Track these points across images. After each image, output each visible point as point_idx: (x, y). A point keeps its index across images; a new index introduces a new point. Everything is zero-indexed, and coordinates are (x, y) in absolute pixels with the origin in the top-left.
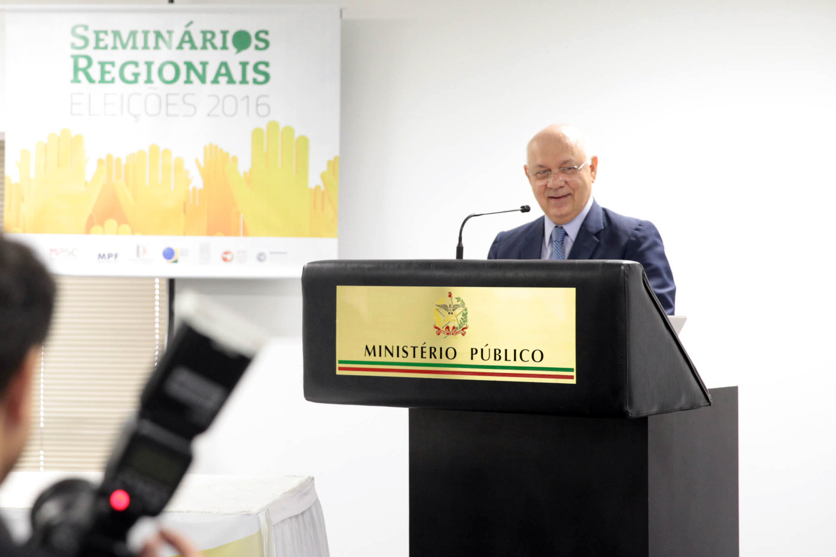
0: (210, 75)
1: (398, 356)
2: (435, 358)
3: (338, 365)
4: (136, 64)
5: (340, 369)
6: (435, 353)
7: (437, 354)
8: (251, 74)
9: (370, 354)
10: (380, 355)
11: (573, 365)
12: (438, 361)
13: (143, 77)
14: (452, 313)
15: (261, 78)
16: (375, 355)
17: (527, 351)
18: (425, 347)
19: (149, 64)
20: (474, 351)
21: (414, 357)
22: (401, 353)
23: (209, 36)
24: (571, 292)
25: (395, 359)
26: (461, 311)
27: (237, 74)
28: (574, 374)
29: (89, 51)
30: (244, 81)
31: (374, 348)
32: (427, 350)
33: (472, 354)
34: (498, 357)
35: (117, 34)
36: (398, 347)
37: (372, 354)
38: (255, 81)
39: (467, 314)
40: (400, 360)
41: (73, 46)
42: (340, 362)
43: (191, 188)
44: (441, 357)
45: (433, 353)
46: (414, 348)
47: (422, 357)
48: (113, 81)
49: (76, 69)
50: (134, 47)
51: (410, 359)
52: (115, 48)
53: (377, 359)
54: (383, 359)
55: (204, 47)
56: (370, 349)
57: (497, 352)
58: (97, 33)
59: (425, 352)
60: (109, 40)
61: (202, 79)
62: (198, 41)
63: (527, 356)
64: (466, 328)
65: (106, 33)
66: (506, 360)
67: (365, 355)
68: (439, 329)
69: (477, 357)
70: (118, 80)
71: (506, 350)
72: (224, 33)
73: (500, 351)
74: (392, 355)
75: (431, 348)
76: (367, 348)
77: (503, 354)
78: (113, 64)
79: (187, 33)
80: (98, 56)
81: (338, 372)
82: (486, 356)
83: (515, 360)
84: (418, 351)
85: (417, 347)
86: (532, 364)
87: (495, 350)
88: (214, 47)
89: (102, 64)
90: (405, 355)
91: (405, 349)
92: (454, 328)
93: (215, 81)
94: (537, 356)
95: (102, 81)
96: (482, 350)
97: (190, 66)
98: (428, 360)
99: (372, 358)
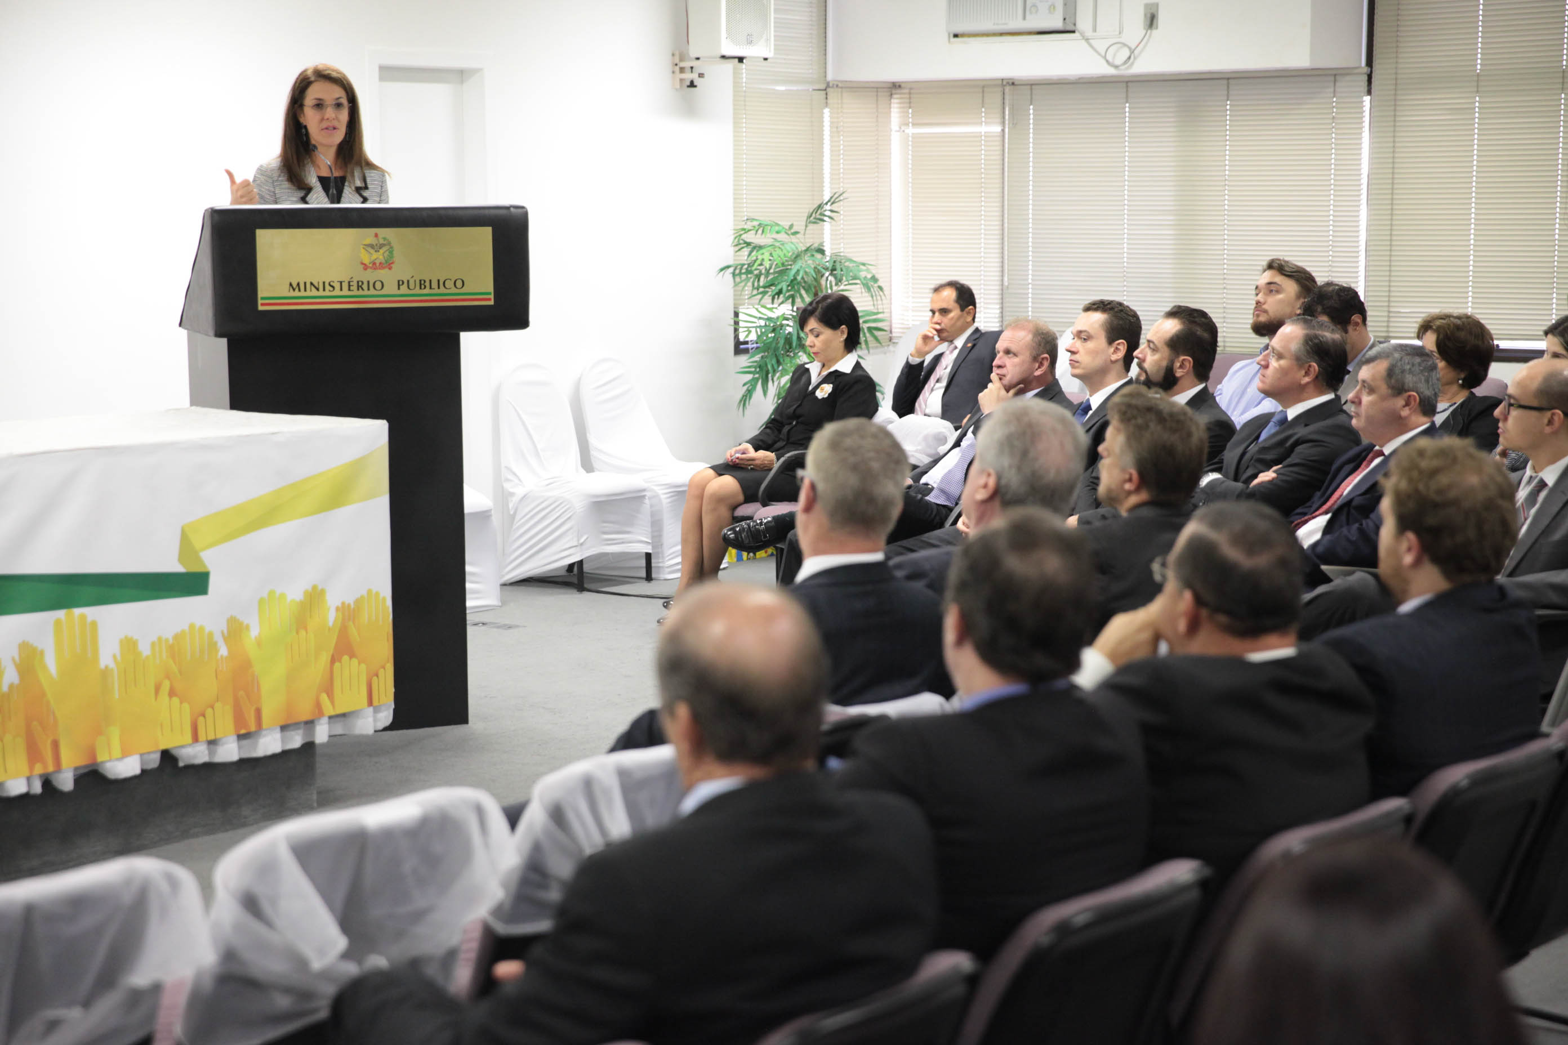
1: (324, 290)
2: (363, 289)
3: (260, 302)
5: (262, 304)
6: (363, 286)
7: (365, 286)
9: (294, 290)
10: (305, 290)
11: (491, 289)
12: (366, 292)
14: (379, 251)
16: (299, 290)
17: (449, 280)
18: (352, 281)
20: (401, 283)
21: (341, 290)
22: (327, 287)
24: (490, 229)
25: (321, 293)
26: (387, 249)
28: (492, 297)
31: (298, 284)
32: (354, 284)
33: (399, 285)
34: (423, 287)
36: (324, 283)
37: (297, 289)
39: (393, 251)
40: (327, 293)
42: (262, 298)
44: (369, 289)
45: (361, 287)
46: (341, 282)
47: (349, 290)
51: (337, 292)
53: (302, 293)
54: (308, 293)
56: (295, 285)
57: (423, 282)
59: (352, 286)
63: (449, 284)
64: (392, 263)
66: (431, 288)
67: (289, 291)
68: (365, 264)
69: (404, 289)
71: (430, 281)
73: (425, 281)
74: (318, 289)
75: (358, 282)
76: (291, 285)
77: (427, 284)
81: (261, 308)
82: (412, 286)
83: (439, 288)
84: (345, 286)
85: (344, 282)
86: (454, 290)
87: (420, 281)
90: (331, 289)
91: (332, 284)
92: (380, 263)
94: (459, 284)
96: (408, 281)
98: (355, 292)
99: (297, 293)
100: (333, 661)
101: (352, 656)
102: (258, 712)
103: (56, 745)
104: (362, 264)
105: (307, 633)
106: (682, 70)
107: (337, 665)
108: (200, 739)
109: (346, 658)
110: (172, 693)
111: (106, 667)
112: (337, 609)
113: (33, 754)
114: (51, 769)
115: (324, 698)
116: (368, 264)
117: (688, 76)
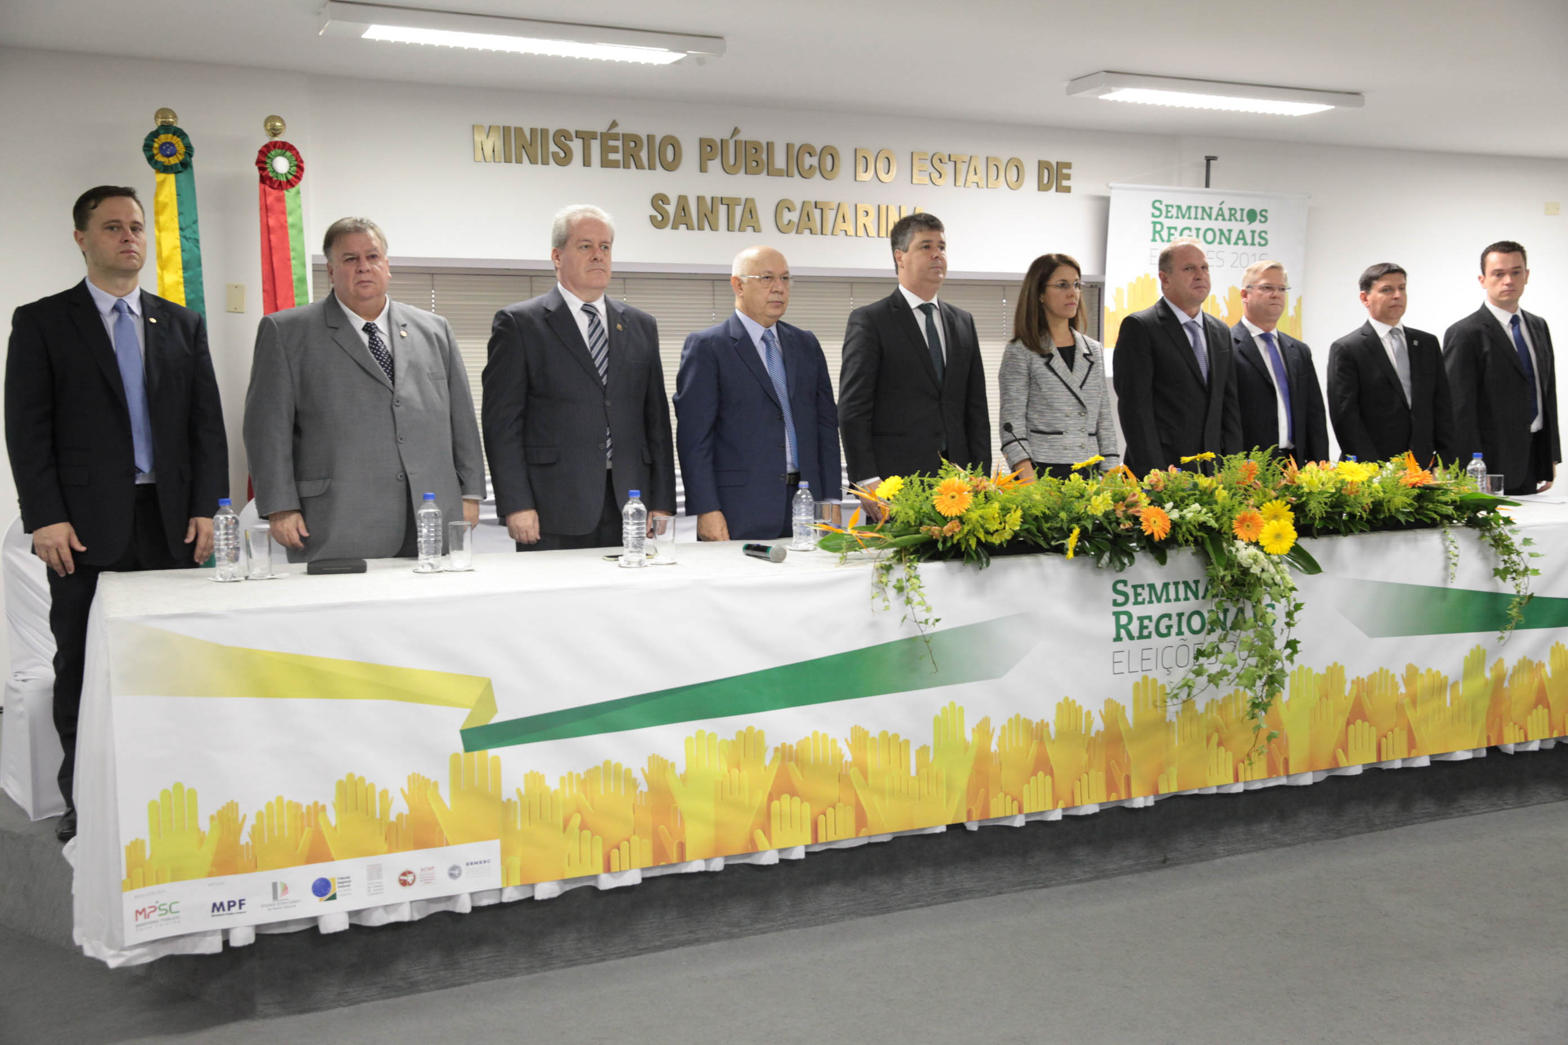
0: (1233, 239)
4: (1190, 229)
8: (1257, 240)
15: (1263, 242)
19: (1198, 230)
23: (1233, 212)
27: (1249, 239)
29: (1162, 219)
30: (1253, 244)
35: (1179, 207)
38: (1260, 244)
41: (1153, 215)
49: (1155, 232)
50: (1189, 218)
52: (1177, 217)
55: (1230, 220)
58: (1167, 206)
60: (1174, 211)
61: (1228, 241)
62: (1227, 216)
65: (1172, 206)
72: (1242, 210)
78: (1175, 228)
79: (1221, 209)
80: (1168, 223)
88: (1236, 220)
89: (1169, 228)
93: (1236, 243)
97: (1221, 231)
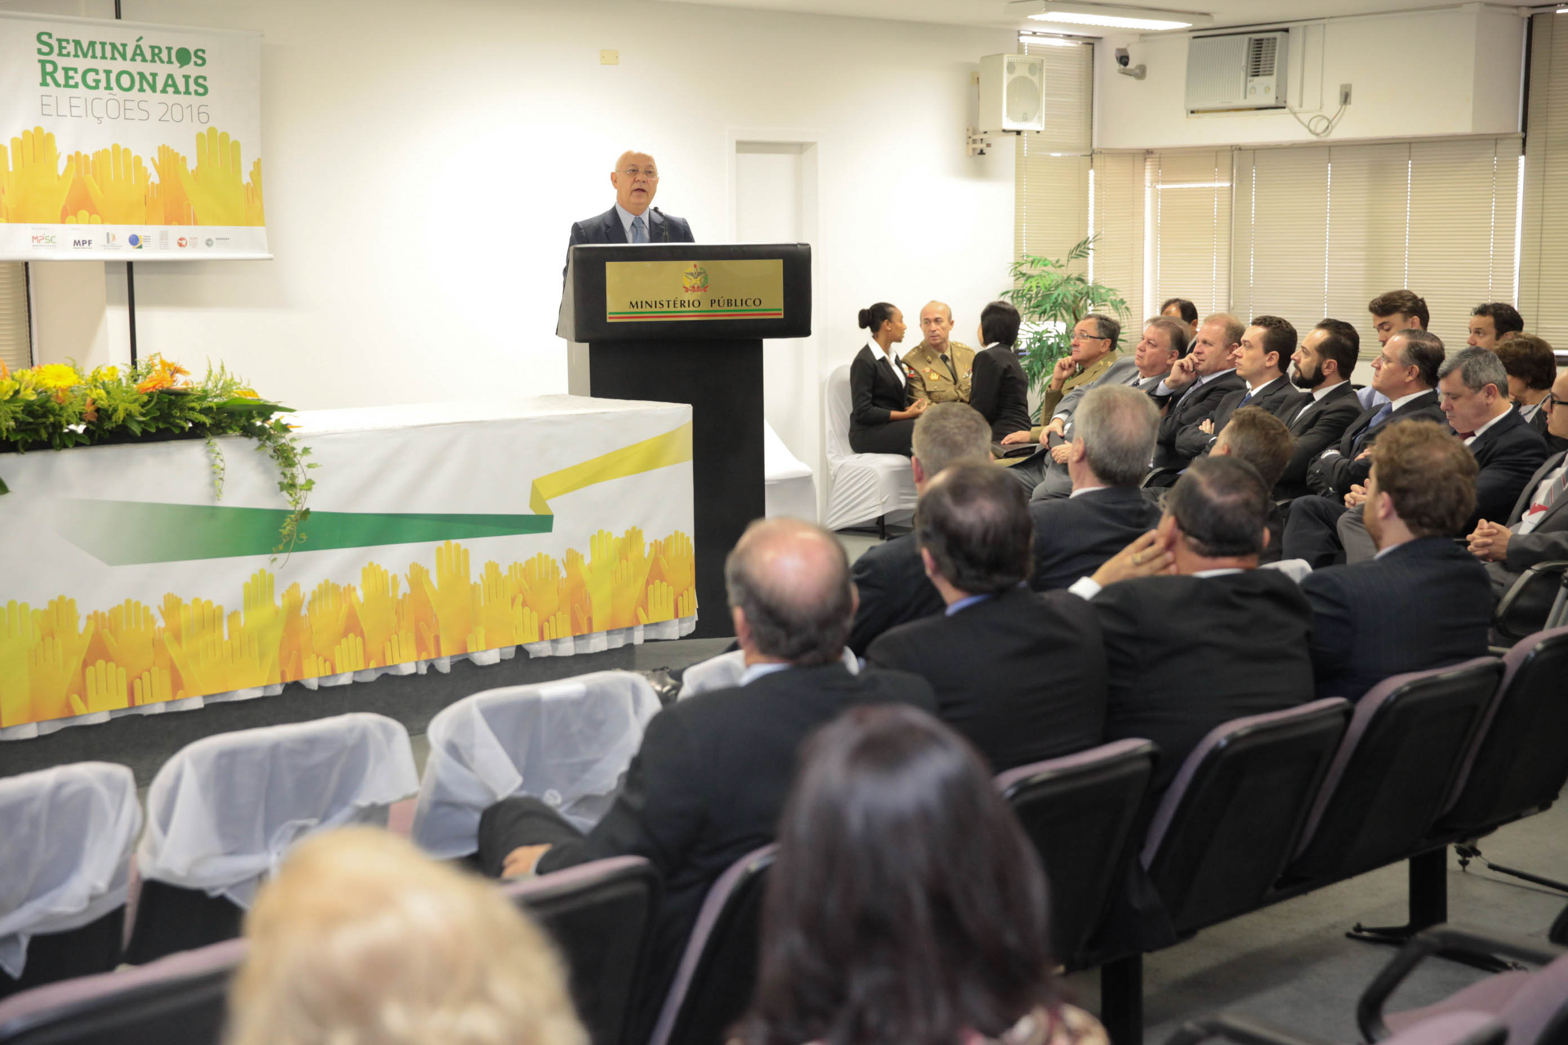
0: (160, 85)
1: (656, 307)
2: (685, 306)
3: (608, 316)
4: (96, 72)
5: (610, 318)
7: (686, 304)
8: (192, 87)
9: (633, 307)
10: (642, 308)
11: (781, 306)
12: (687, 309)
13: (103, 84)
14: (697, 277)
15: (201, 90)
16: (637, 307)
17: (750, 300)
18: (677, 301)
19: (108, 73)
20: (713, 302)
21: (668, 307)
22: (658, 305)
23: (156, 51)
24: (781, 261)
25: (653, 309)
26: (703, 276)
27: (181, 86)
28: (782, 312)
29: (53, 57)
30: (187, 92)
31: (637, 303)
32: (679, 303)
33: (712, 304)
35: (77, 43)
36: (656, 302)
37: (636, 307)
38: (196, 93)
39: (708, 277)
40: (658, 309)
41: (40, 51)
42: (610, 313)
43: (149, 183)
44: (689, 306)
45: (683, 304)
46: (668, 301)
47: (674, 307)
48: (76, 86)
49: (44, 73)
50: (94, 57)
51: (665, 308)
52: (76, 55)
53: (640, 310)
54: (644, 310)
55: (153, 61)
56: (634, 304)
58: (60, 41)
59: (677, 304)
60: (71, 48)
61: (153, 88)
62: (148, 56)
63: (750, 303)
64: (707, 287)
65: (68, 41)
66: (736, 306)
67: (630, 308)
68: (686, 288)
69: (715, 305)
70: (81, 85)
71: (736, 300)
72: (169, 49)
73: (731, 301)
74: (651, 307)
75: (681, 301)
76: (631, 303)
77: (733, 302)
78: (75, 70)
79: (138, 47)
80: (62, 62)
81: (609, 321)
82: (721, 304)
83: (742, 306)
84: (671, 304)
85: (671, 301)
86: (753, 307)
87: (728, 300)
88: (162, 61)
89: (66, 70)
90: (661, 306)
91: (661, 302)
92: (698, 287)
93: (164, 91)
94: (757, 302)
95: (67, 85)
96: (719, 301)
97: (142, 75)
98: (679, 309)
99: (635, 309)
100: (648, 583)
101: (662, 580)
102: (590, 620)
103: (437, 639)
104: (684, 287)
105: (627, 562)
106: (974, 141)
107: (651, 587)
108: (545, 639)
109: (657, 582)
110: (524, 604)
111: (475, 583)
112: (651, 545)
113: (420, 645)
114: (433, 656)
115: (641, 612)
116: (688, 287)
117: (979, 146)
